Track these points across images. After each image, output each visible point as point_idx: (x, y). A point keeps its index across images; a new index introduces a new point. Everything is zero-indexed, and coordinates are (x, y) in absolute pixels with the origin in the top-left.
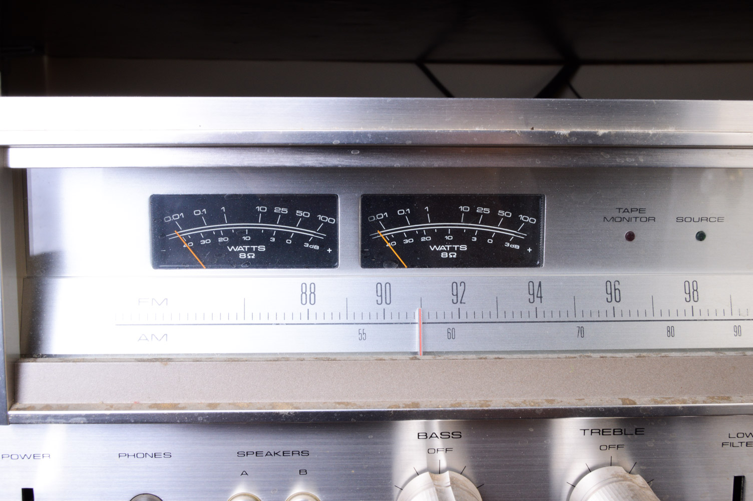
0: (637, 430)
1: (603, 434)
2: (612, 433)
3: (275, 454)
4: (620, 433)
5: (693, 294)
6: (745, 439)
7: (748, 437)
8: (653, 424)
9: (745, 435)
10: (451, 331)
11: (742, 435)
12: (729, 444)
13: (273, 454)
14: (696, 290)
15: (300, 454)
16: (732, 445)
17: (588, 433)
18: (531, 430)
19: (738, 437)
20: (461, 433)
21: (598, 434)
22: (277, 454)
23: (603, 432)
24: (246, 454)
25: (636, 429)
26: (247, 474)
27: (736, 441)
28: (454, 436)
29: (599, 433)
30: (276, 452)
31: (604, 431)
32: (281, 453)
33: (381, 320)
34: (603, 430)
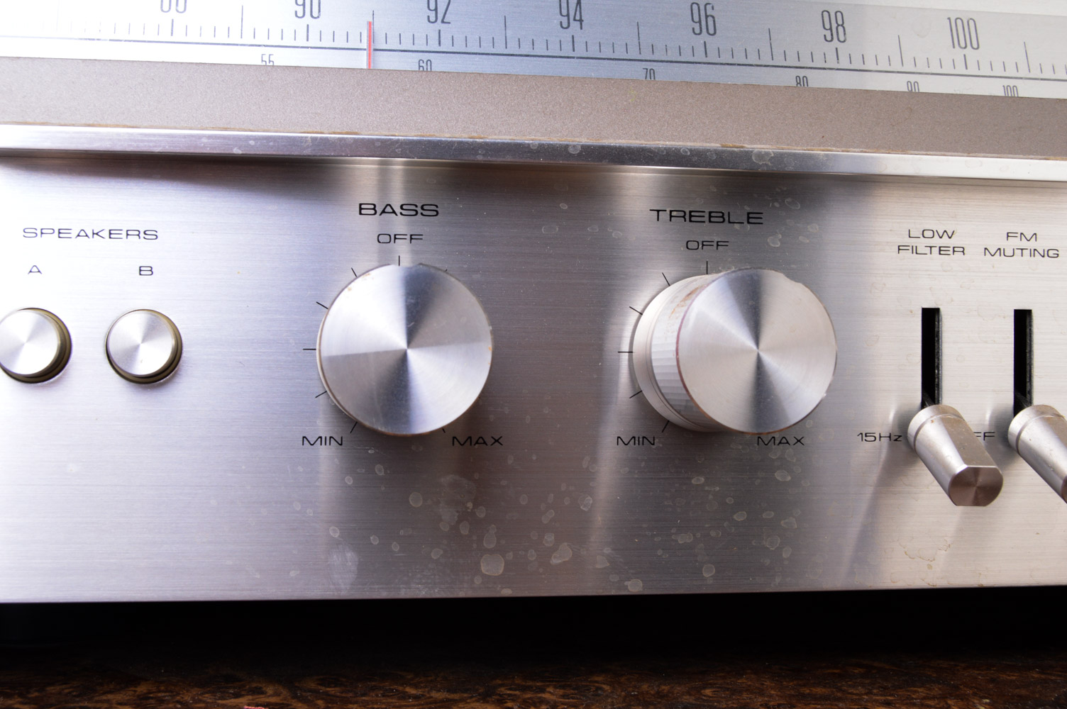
0: (751, 215)
1: (691, 221)
2: (706, 219)
3: (94, 234)
4: (721, 220)
5: (837, 32)
6: (937, 241)
7: (941, 238)
8: (777, 205)
9: (936, 233)
10: (424, 65)
11: (930, 234)
12: (910, 248)
13: (90, 234)
14: (842, 25)
15: (142, 235)
16: (915, 251)
17: (664, 216)
18: (564, 206)
19: (924, 237)
20: (437, 207)
21: (683, 219)
22: (97, 234)
23: (691, 216)
24: (39, 232)
25: (749, 214)
26: (39, 271)
27: (921, 244)
28: (425, 213)
29: (684, 217)
30: (95, 232)
31: (692, 214)
32: (105, 234)
33: (301, 41)
34: (690, 212)
